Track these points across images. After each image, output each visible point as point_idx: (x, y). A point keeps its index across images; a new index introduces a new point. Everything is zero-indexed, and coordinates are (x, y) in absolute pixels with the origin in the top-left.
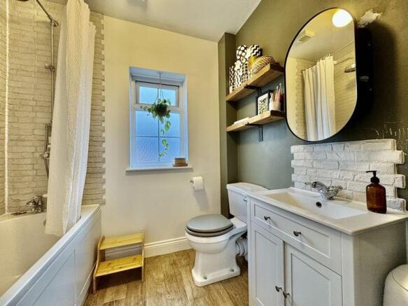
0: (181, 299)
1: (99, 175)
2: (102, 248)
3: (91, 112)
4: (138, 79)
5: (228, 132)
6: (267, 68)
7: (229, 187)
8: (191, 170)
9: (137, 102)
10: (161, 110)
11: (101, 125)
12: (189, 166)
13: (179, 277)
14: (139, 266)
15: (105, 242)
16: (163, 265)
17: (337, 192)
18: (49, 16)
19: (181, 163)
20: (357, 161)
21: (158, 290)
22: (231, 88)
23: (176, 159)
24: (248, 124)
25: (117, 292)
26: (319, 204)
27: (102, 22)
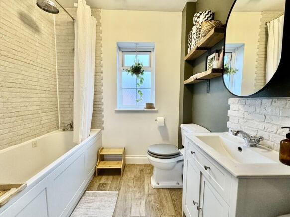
0: (141, 193)
1: (100, 113)
2: (102, 154)
3: (95, 74)
4: (124, 50)
5: (185, 85)
6: (212, 31)
7: (182, 126)
8: (156, 112)
9: (123, 65)
10: (137, 70)
11: (101, 82)
12: (155, 110)
13: (142, 179)
14: (119, 168)
15: (104, 150)
16: (135, 170)
17: (259, 141)
18: (72, 18)
19: (150, 106)
20: (282, 117)
21: (129, 184)
22: (188, 50)
23: (147, 104)
24: (197, 79)
25: (108, 179)
26: (240, 149)
27: (101, 14)
